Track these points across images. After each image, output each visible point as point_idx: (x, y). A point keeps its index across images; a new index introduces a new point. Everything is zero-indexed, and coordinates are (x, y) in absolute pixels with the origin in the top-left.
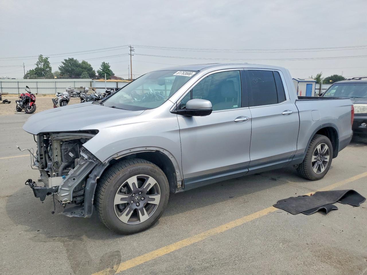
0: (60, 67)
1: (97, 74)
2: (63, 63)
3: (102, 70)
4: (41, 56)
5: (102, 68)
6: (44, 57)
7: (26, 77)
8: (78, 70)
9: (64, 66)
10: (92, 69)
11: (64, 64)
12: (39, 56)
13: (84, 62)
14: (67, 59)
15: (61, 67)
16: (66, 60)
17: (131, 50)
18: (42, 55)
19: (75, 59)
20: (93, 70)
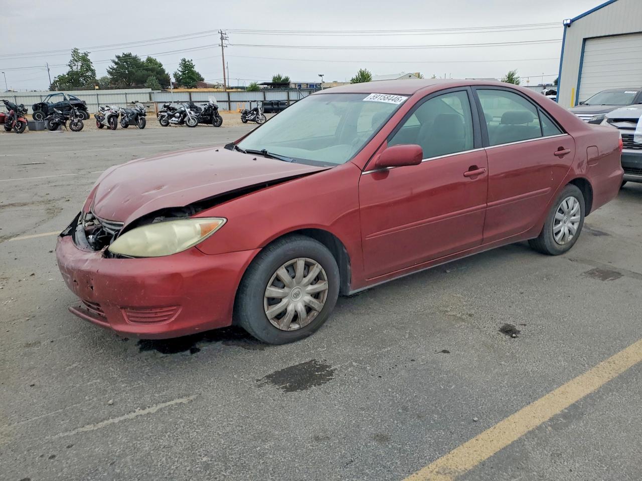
0: (109, 69)
1: (173, 80)
2: (114, 62)
3: (181, 72)
4: (75, 52)
5: (180, 69)
6: (81, 52)
7: (52, 88)
8: (140, 73)
9: (115, 67)
10: (163, 71)
11: (116, 63)
12: (73, 51)
13: (150, 60)
14: (121, 55)
15: (111, 68)
16: (118, 57)
17: (222, 39)
18: (77, 49)
19: (133, 54)
20: (166, 73)
